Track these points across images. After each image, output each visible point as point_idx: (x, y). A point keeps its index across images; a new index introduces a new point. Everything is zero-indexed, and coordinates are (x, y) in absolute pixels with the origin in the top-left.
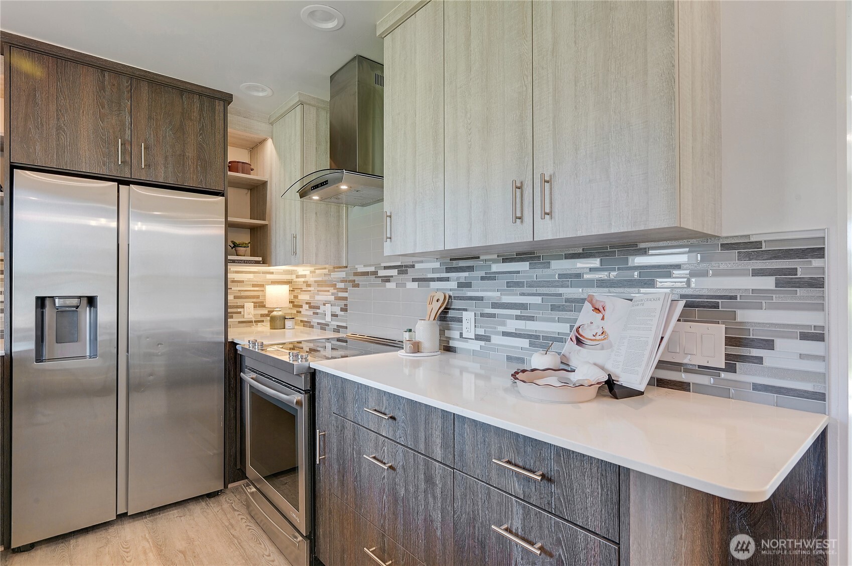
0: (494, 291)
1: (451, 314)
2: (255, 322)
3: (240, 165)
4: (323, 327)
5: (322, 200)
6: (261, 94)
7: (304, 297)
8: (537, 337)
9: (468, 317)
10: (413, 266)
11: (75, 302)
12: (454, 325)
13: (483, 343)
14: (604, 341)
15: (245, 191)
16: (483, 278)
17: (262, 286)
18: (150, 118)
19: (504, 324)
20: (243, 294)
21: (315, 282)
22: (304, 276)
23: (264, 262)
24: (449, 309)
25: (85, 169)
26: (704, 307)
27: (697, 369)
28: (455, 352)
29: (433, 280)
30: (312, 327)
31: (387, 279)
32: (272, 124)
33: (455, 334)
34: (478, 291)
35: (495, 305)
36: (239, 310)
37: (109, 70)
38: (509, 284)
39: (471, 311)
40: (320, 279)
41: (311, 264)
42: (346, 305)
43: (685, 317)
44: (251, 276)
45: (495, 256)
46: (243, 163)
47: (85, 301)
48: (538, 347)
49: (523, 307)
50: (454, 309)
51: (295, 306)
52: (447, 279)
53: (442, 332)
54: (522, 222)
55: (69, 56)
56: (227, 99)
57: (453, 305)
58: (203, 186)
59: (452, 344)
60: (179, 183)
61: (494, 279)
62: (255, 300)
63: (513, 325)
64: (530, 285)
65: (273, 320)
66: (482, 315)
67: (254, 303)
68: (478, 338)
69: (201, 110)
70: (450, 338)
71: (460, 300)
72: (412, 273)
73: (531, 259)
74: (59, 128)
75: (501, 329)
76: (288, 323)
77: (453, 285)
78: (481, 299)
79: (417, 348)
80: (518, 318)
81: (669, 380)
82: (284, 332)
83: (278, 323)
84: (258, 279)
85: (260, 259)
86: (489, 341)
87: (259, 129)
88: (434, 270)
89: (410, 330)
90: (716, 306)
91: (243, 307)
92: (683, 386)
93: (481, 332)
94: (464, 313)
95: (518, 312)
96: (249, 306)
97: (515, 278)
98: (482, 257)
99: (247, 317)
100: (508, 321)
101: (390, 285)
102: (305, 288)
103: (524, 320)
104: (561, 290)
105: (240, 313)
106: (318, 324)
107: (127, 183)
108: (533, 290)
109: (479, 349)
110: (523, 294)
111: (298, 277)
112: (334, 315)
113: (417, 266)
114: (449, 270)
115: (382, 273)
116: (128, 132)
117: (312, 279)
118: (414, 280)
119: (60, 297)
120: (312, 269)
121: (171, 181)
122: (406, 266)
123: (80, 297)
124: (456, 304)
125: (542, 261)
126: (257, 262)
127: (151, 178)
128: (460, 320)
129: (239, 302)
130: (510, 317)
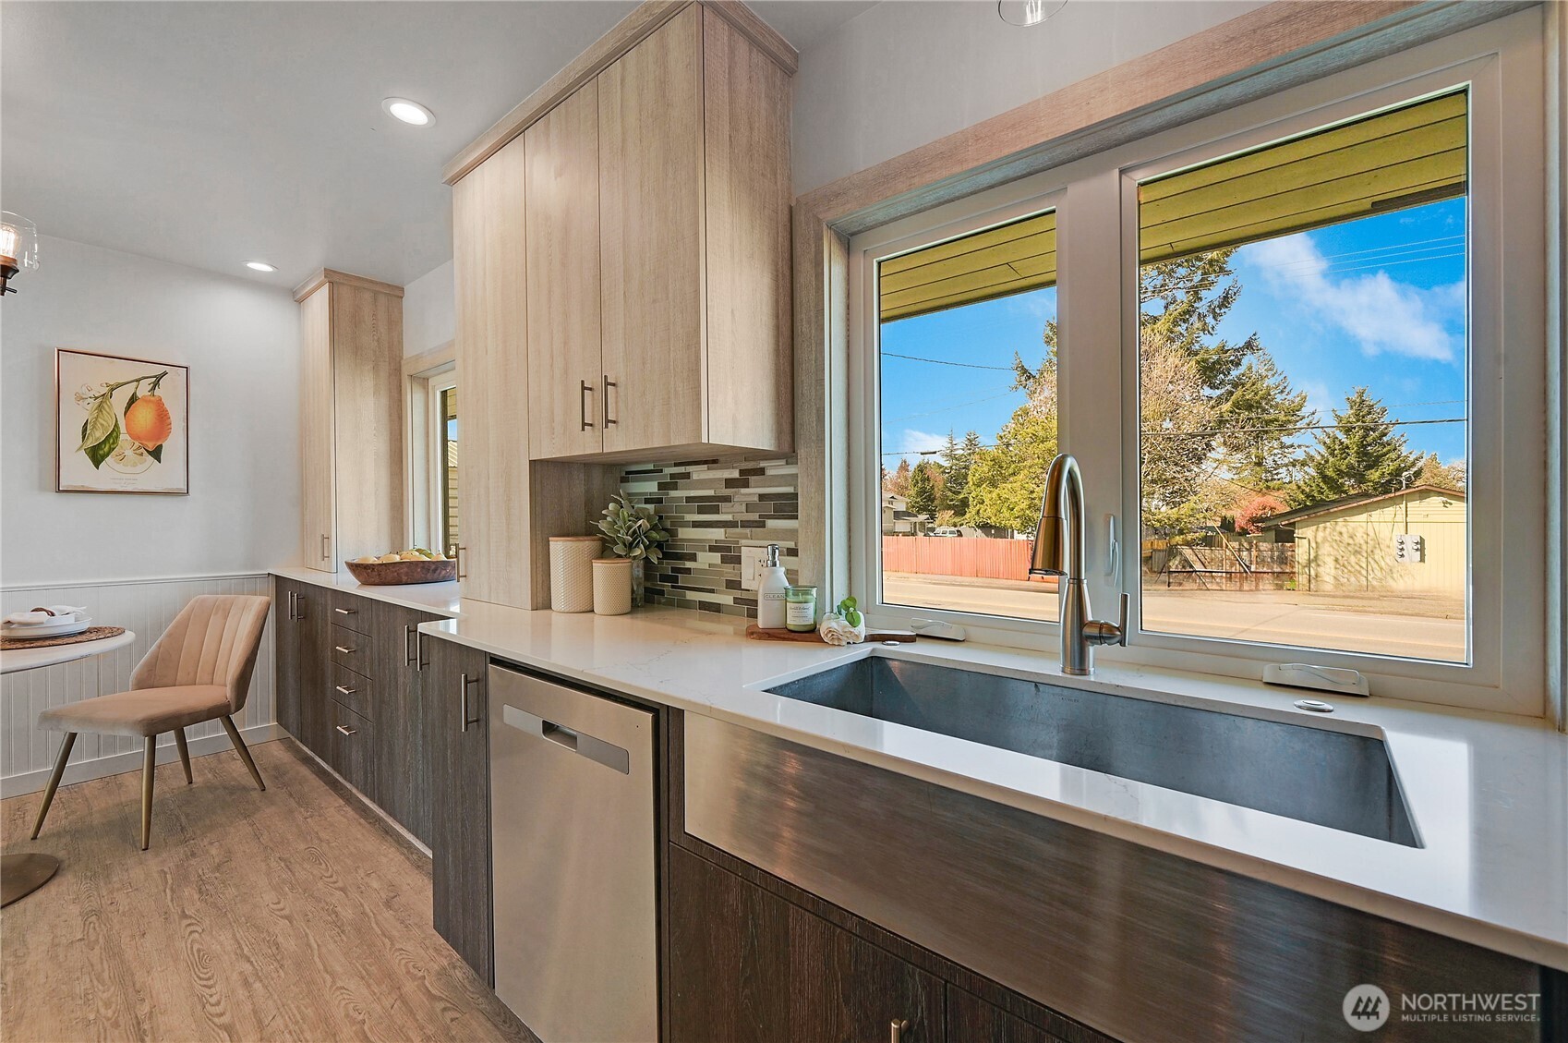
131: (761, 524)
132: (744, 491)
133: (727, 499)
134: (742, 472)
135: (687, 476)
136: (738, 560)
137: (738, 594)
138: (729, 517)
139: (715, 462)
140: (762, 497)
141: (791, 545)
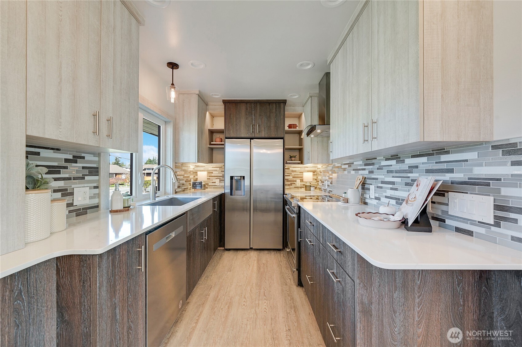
0: (382, 175)
1: (366, 186)
2: (300, 187)
3: (292, 125)
4: (325, 190)
5: (315, 136)
6: (296, 97)
7: (320, 178)
8: (399, 199)
9: (372, 187)
10: (353, 163)
11: (239, 178)
12: (367, 192)
13: (377, 201)
14: (414, 202)
15: (297, 135)
16: (378, 169)
17: (302, 173)
18: (260, 115)
19: (386, 192)
20: (296, 176)
21: (323, 171)
22: (320, 168)
23: (302, 163)
24: (365, 184)
25: (243, 136)
26: (481, 185)
27: (477, 223)
28: (368, 205)
29: (360, 170)
30: (322, 190)
31: (345, 169)
32: (303, 106)
33: (367, 196)
34: (376, 175)
35: (383, 182)
36: (294, 182)
37: (249, 103)
38: (388, 172)
39: (374, 185)
40: (324, 170)
41: (322, 163)
42: (332, 181)
43: (471, 191)
44: (299, 169)
45: (382, 158)
46: (293, 124)
47: (242, 178)
48: (399, 205)
49: (393, 183)
50: (367, 184)
51: (317, 181)
52: (364, 169)
53: (362, 195)
54: (368, 142)
55: (238, 101)
56: (284, 102)
57: (367, 181)
58: (277, 136)
59: (367, 201)
60: (269, 136)
61: (382, 169)
62: (301, 179)
63: (390, 193)
64: (397, 172)
65: (306, 186)
66: (378, 187)
67: (300, 179)
68: (377, 198)
69: (276, 108)
70: (365, 198)
71: (369, 179)
72: (353, 167)
73: (397, 158)
74: (236, 124)
75: (385, 194)
76: (312, 189)
77: (366, 172)
78: (377, 179)
79: (347, 201)
80: (392, 189)
81: (462, 229)
82: (310, 192)
83: (308, 188)
84: (302, 170)
85: (300, 162)
86: (380, 200)
87: (299, 110)
88: (360, 165)
89: (346, 193)
90: (488, 185)
91: (296, 181)
92: (470, 233)
93: (377, 195)
94: (371, 186)
95: (391, 186)
96: (298, 181)
97: (391, 168)
98: (378, 158)
99: (298, 185)
100: (388, 190)
101: (346, 172)
102: (320, 174)
103: (394, 190)
104: (409, 175)
105: (295, 183)
106: (324, 189)
107: (253, 139)
108: (398, 175)
109: (376, 204)
110: (393, 177)
111: (318, 169)
112: (328, 186)
113: (355, 163)
114: (366, 165)
115: (343, 167)
116: (254, 121)
117: (322, 170)
118: (354, 170)
119: (236, 176)
120: (322, 165)
121: (266, 136)
122: (351, 163)
123: (241, 176)
124: (368, 181)
125: (401, 159)
126: (299, 163)
127: (260, 136)
128: (369, 189)
129: (294, 179)
130: (387, 188)
131: (83, 178)
132: (74, 164)
133: (65, 168)
134: (74, 157)
135: (38, 154)
136: (72, 194)
137: (72, 208)
138: (67, 176)
139: (57, 149)
140: (83, 168)
141: (95, 185)
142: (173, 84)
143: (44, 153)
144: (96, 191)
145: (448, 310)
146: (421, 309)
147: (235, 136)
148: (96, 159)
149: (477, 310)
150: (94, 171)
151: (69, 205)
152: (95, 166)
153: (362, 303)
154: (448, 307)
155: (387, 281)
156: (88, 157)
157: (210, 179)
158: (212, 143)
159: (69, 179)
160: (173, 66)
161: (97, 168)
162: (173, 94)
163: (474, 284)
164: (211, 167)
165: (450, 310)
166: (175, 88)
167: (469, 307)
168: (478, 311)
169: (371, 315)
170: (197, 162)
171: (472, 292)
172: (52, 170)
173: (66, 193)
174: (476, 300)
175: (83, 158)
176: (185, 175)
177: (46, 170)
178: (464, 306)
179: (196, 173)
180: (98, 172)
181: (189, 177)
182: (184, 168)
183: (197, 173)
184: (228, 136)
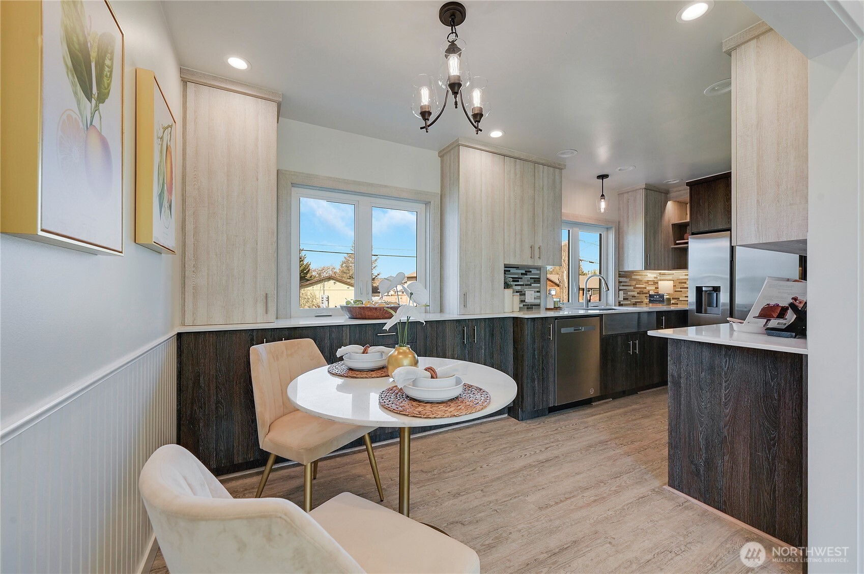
25: (720, 227)
74: (709, 212)
119: (705, 287)
123: (713, 287)
131: (531, 285)
132: (525, 276)
133: (521, 278)
134: (526, 271)
135: (509, 271)
136: (525, 294)
137: (524, 304)
138: (522, 283)
139: (518, 268)
140: (531, 278)
141: (538, 290)
142: (603, 195)
143: (513, 270)
144: (538, 294)
145: (759, 400)
146: (728, 393)
147: (707, 229)
148: (538, 272)
149: (797, 408)
150: (537, 280)
151: (522, 301)
152: (537, 277)
153: (673, 376)
154: (759, 398)
155: (694, 363)
156: (534, 271)
157: (681, 291)
158: (677, 242)
159: (523, 285)
160: (603, 177)
161: (539, 278)
162: (603, 205)
163: (794, 382)
164: (683, 275)
165: (762, 401)
166: (604, 198)
167: (785, 403)
168: (799, 410)
169: (680, 387)
170: (643, 269)
171: (790, 389)
172: (515, 280)
173: (522, 294)
174: (796, 398)
175: (531, 272)
176: (637, 286)
177: (511, 279)
178: (779, 400)
179: (656, 283)
180: (539, 281)
181: (646, 288)
182: (634, 277)
183: (658, 283)
184: (695, 230)
